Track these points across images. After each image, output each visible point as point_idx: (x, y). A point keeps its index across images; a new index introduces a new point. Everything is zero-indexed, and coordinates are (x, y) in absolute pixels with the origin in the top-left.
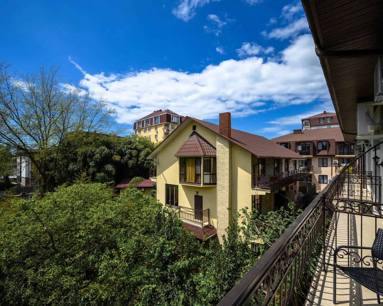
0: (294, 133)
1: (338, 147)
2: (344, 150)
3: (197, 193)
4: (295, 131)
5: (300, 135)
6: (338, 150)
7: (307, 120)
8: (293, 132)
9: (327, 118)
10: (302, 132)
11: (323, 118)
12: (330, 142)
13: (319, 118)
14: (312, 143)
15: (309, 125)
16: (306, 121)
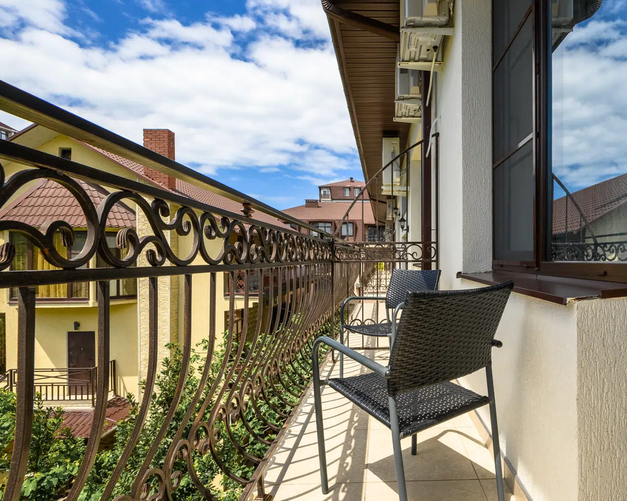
0: (307, 206)
1: (367, 233)
2: (374, 237)
3: (77, 325)
4: (307, 201)
5: (316, 209)
6: (367, 237)
7: (327, 187)
8: (304, 204)
9: (354, 188)
10: (319, 205)
11: (350, 188)
12: (357, 223)
13: (344, 188)
14: (333, 224)
15: (330, 197)
16: (325, 190)
